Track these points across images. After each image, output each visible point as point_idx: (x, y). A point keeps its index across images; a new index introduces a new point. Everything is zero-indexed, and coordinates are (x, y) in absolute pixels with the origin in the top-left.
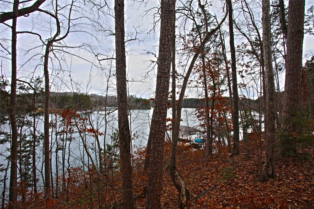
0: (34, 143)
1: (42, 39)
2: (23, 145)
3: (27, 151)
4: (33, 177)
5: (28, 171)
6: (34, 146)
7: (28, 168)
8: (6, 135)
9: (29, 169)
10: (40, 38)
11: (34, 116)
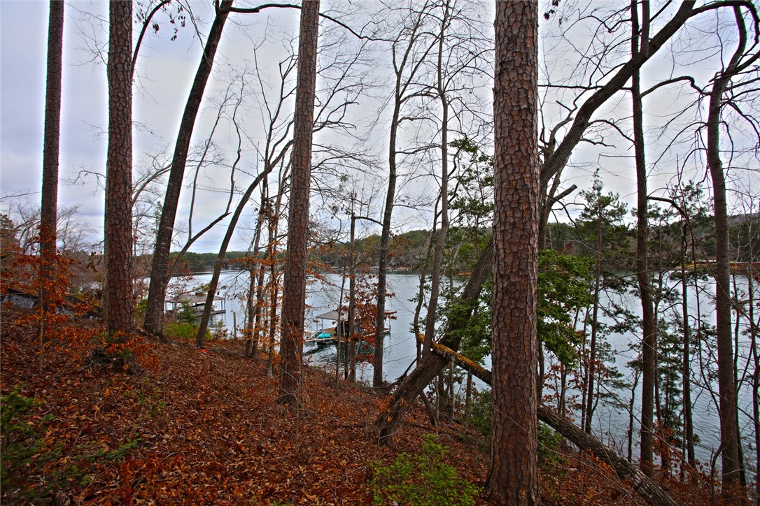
0: (686, 346)
1: (696, 84)
2: (660, 343)
3: (669, 361)
4: (684, 425)
5: (673, 408)
6: (686, 352)
7: (673, 399)
8: (627, 315)
9: (675, 404)
10: (693, 85)
11: (683, 278)
